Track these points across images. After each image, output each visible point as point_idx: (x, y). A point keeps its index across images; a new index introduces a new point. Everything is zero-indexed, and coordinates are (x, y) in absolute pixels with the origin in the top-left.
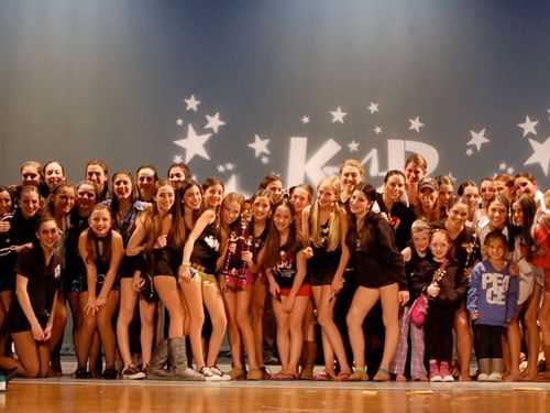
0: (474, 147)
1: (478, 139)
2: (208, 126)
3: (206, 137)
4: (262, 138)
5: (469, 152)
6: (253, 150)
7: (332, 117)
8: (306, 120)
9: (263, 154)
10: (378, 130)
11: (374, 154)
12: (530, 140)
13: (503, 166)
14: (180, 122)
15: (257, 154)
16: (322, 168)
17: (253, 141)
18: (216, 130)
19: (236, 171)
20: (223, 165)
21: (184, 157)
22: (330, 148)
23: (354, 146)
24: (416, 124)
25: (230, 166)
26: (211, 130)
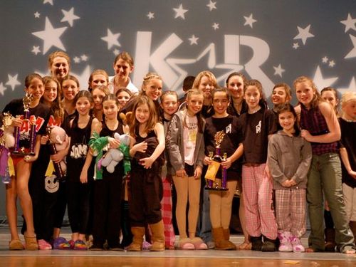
0: (300, 41)
1: (304, 34)
2: (63, 20)
3: (62, 30)
4: (114, 32)
5: (296, 46)
6: (106, 43)
7: (174, 13)
8: (151, 16)
9: (115, 47)
10: (216, 26)
11: (211, 48)
12: (351, 36)
13: (325, 60)
14: (37, 15)
15: (110, 46)
16: (165, 60)
17: (106, 35)
18: (71, 24)
19: (89, 62)
20: (79, 56)
21: (41, 49)
22: (173, 41)
23: (194, 40)
24: (250, 21)
25: (84, 58)
26: (66, 24)
